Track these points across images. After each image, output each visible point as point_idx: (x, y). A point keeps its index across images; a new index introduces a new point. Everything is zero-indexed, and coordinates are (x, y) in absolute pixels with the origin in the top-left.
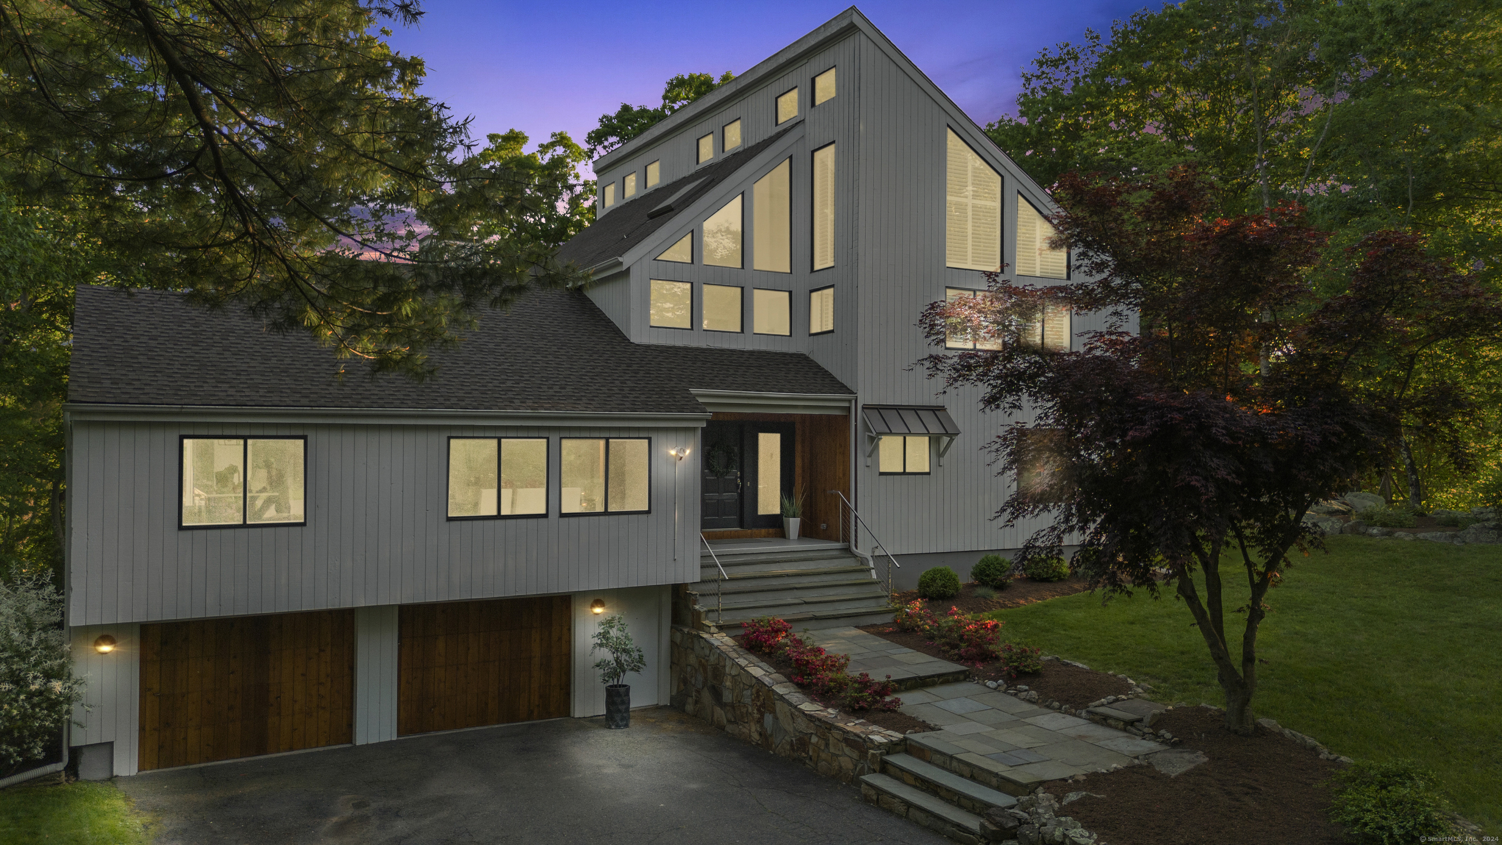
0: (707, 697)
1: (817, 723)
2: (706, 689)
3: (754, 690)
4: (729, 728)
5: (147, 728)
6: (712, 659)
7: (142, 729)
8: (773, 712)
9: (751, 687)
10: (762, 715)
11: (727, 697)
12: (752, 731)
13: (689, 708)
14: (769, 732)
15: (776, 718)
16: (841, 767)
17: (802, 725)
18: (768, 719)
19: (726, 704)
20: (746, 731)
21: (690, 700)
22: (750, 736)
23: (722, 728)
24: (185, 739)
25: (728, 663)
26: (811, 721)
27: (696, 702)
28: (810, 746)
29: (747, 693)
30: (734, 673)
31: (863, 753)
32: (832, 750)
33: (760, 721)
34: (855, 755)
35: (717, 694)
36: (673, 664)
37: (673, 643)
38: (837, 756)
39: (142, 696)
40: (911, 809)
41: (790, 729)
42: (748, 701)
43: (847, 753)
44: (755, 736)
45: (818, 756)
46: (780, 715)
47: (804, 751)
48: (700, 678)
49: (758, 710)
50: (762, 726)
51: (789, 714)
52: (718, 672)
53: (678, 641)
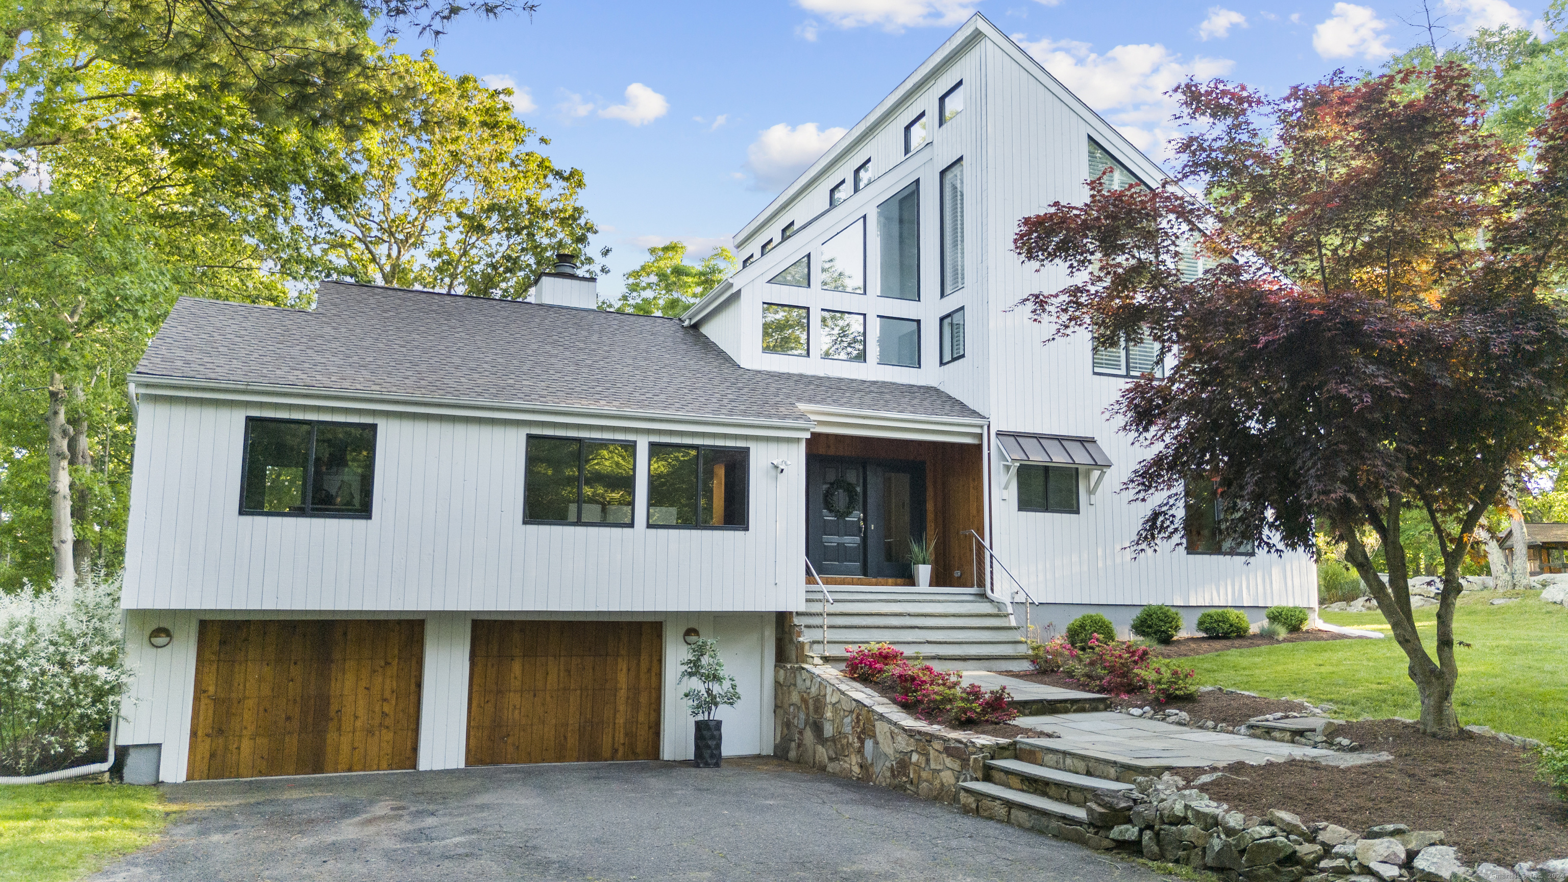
0: (809, 735)
1: (917, 737)
2: (808, 728)
3: (854, 716)
4: (831, 767)
5: (200, 733)
6: (814, 690)
7: (194, 734)
8: (874, 736)
9: (852, 712)
10: (862, 741)
11: (828, 730)
12: (852, 764)
13: (792, 754)
14: (870, 761)
15: (876, 743)
16: (943, 785)
17: (903, 743)
18: (869, 744)
19: (827, 740)
20: (847, 766)
21: (793, 745)
22: (851, 771)
23: (823, 769)
24: (238, 748)
25: (829, 690)
26: (911, 736)
27: (799, 746)
28: (911, 768)
29: (847, 720)
30: (834, 700)
31: (965, 762)
32: (933, 766)
33: (860, 751)
34: (956, 765)
35: (818, 728)
36: (778, 707)
37: (777, 683)
38: (939, 771)
39: (197, 699)
40: (1013, 811)
41: (890, 751)
42: (848, 729)
43: (949, 765)
44: (856, 769)
45: (919, 777)
46: (880, 738)
47: (904, 775)
48: (802, 716)
49: (859, 738)
50: (863, 756)
51: (888, 734)
52: (819, 704)
53: (781, 680)
